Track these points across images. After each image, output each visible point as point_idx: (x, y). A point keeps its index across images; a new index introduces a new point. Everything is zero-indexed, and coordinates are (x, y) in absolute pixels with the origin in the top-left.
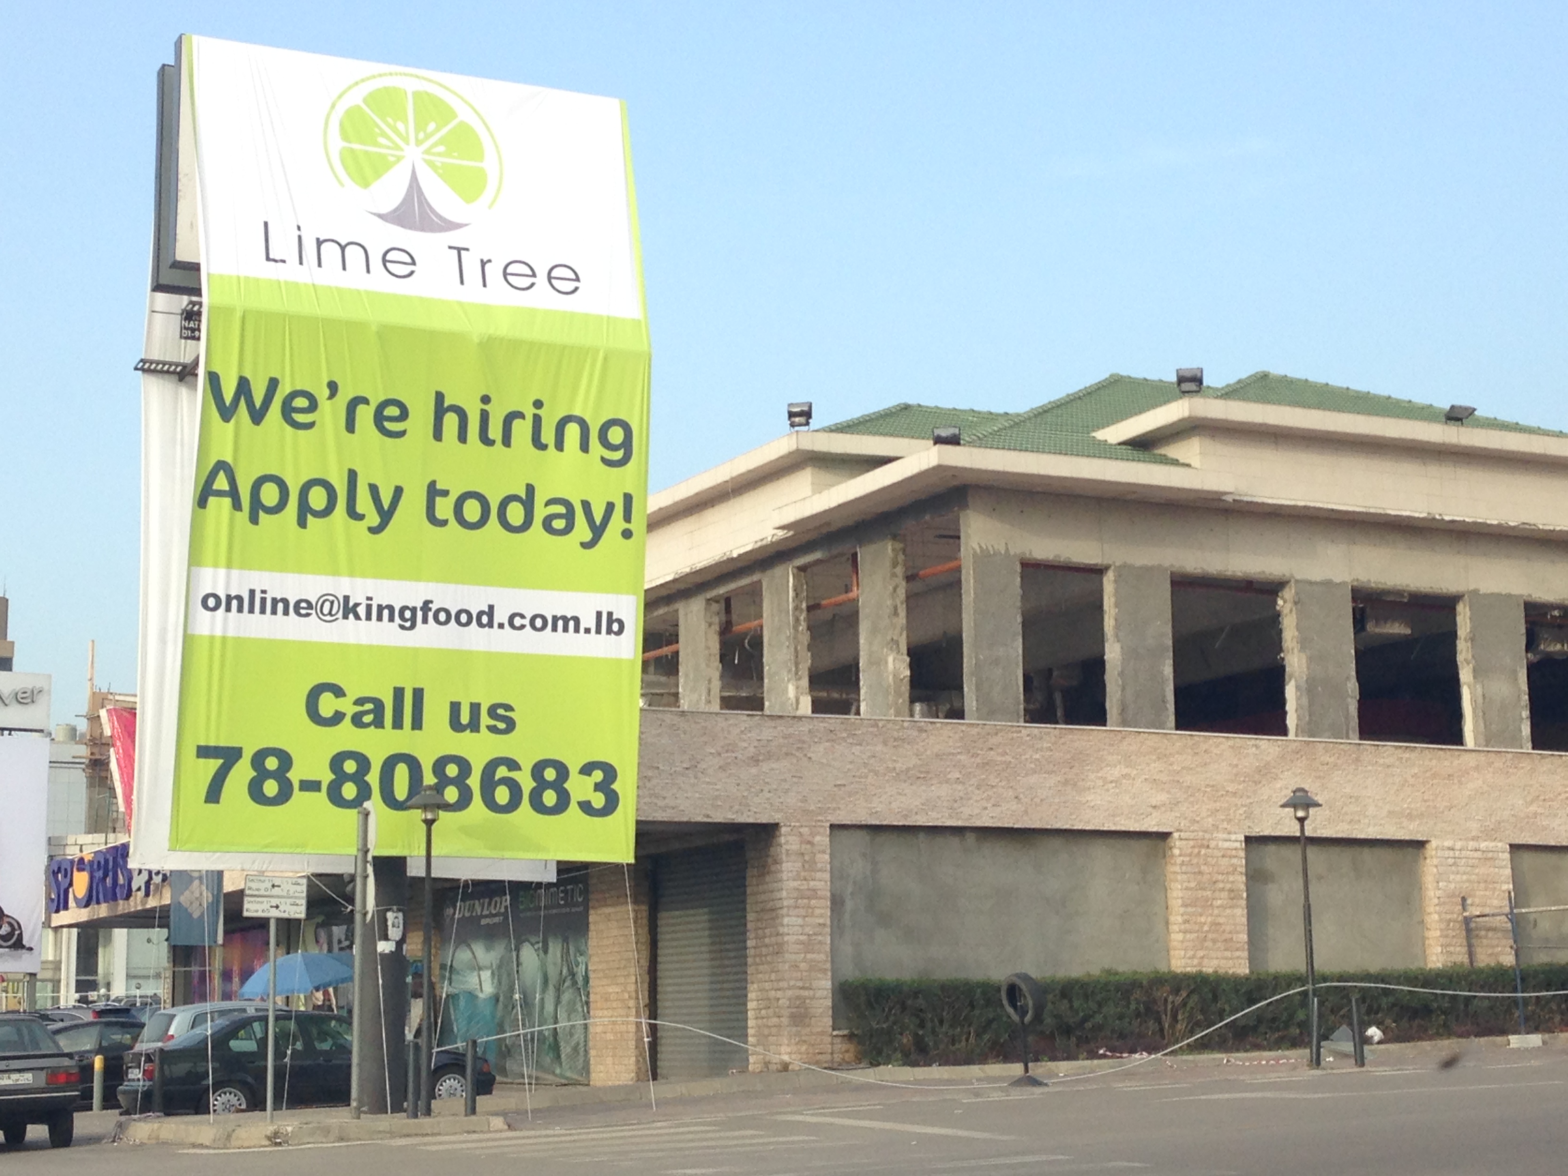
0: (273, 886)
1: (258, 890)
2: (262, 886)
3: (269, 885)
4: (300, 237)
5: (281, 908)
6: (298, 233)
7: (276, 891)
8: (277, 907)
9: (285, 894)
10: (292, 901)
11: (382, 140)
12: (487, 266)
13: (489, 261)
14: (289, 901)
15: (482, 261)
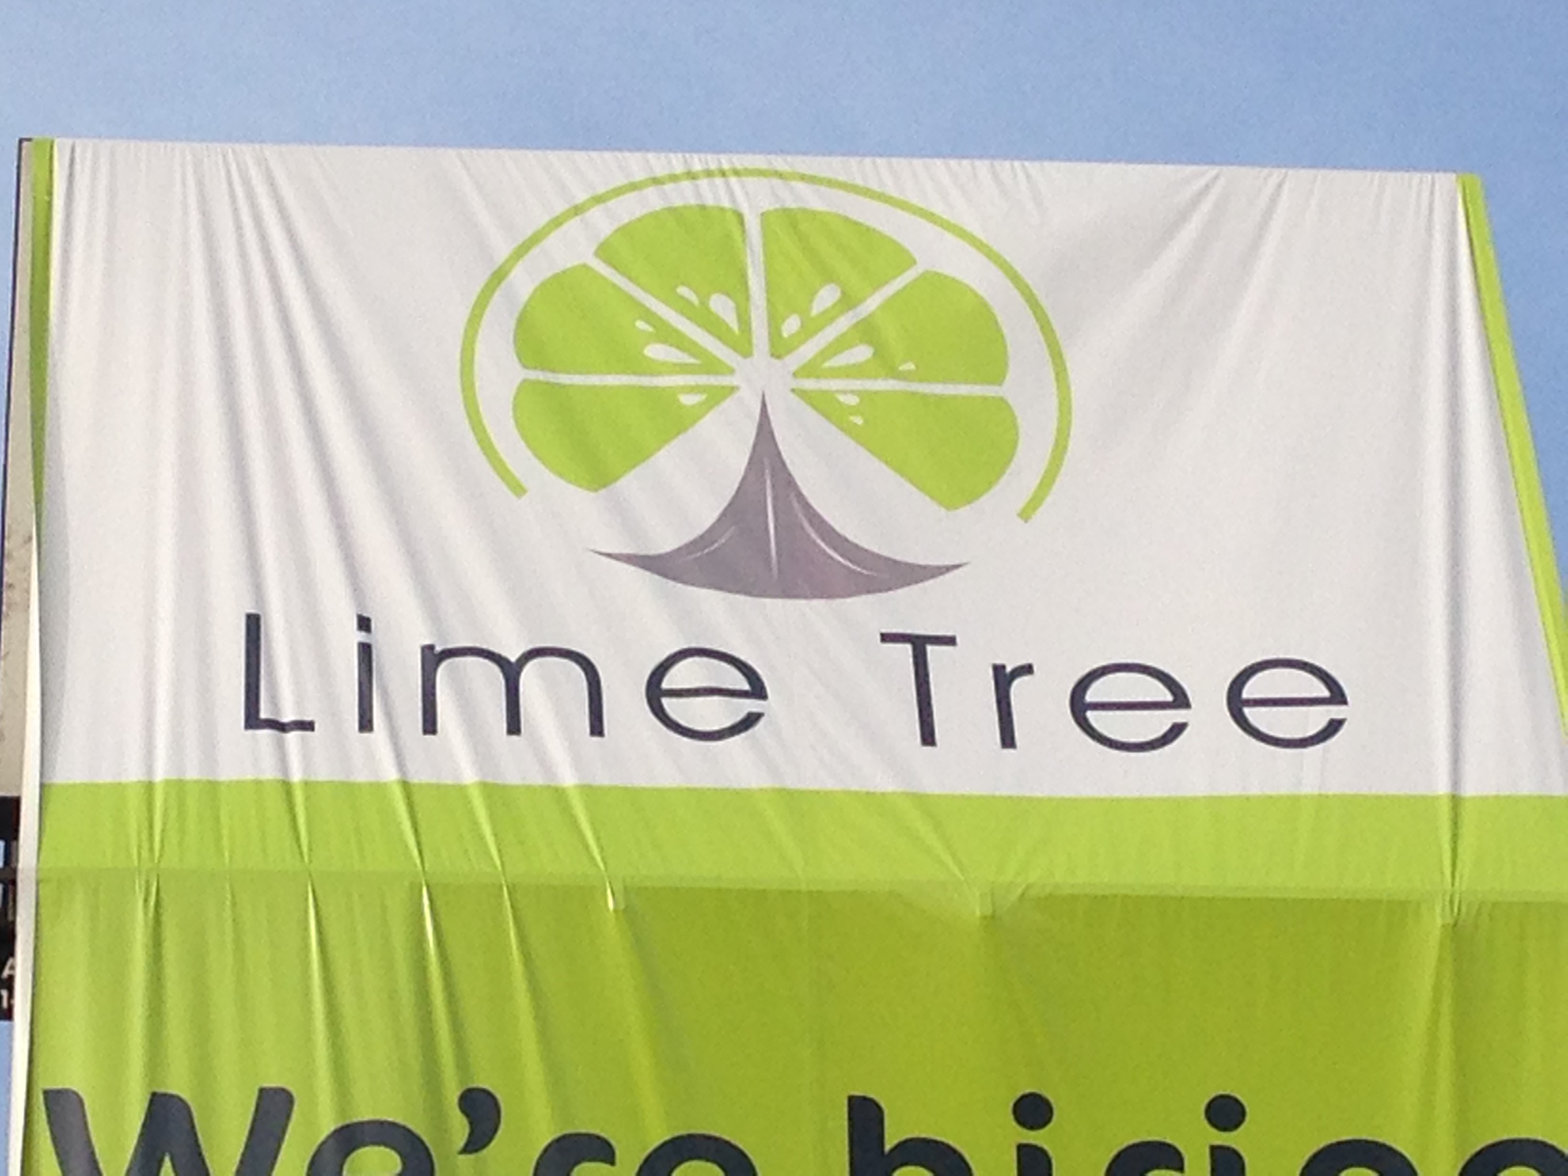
4: (365, 650)
6: (362, 637)
11: (655, 351)
12: (1018, 687)
13: (1027, 669)
15: (998, 670)
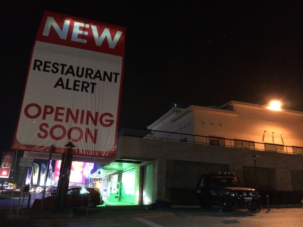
0: (26, 160)
1: (23, 161)
2: (24, 160)
3: (25, 160)
5: (27, 165)
7: (27, 161)
8: (26, 165)
9: (28, 162)
10: (30, 163)
14: (29, 163)
